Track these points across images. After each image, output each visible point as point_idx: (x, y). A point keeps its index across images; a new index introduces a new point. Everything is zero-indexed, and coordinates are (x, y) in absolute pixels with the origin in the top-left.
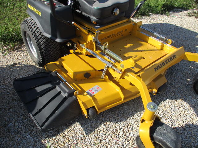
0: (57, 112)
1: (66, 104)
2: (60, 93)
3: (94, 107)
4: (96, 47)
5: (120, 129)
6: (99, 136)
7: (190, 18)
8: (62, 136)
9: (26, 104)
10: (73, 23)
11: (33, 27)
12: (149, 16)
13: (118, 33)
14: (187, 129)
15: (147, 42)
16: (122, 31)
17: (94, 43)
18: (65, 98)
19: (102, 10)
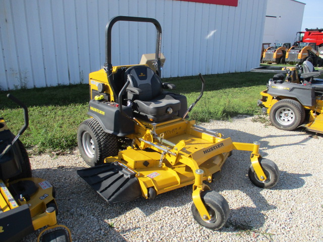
0: (121, 189)
1: (128, 183)
2: (123, 176)
3: (153, 187)
4: (154, 139)
5: (178, 212)
6: (158, 216)
7: (255, 123)
8: (123, 217)
9: (92, 185)
10: (134, 118)
11: (94, 126)
12: (209, 122)
13: (173, 130)
14: (242, 210)
15: (201, 138)
16: (176, 129)
17: (152, 136)
18: (128, 179)
19: (158, 109)
